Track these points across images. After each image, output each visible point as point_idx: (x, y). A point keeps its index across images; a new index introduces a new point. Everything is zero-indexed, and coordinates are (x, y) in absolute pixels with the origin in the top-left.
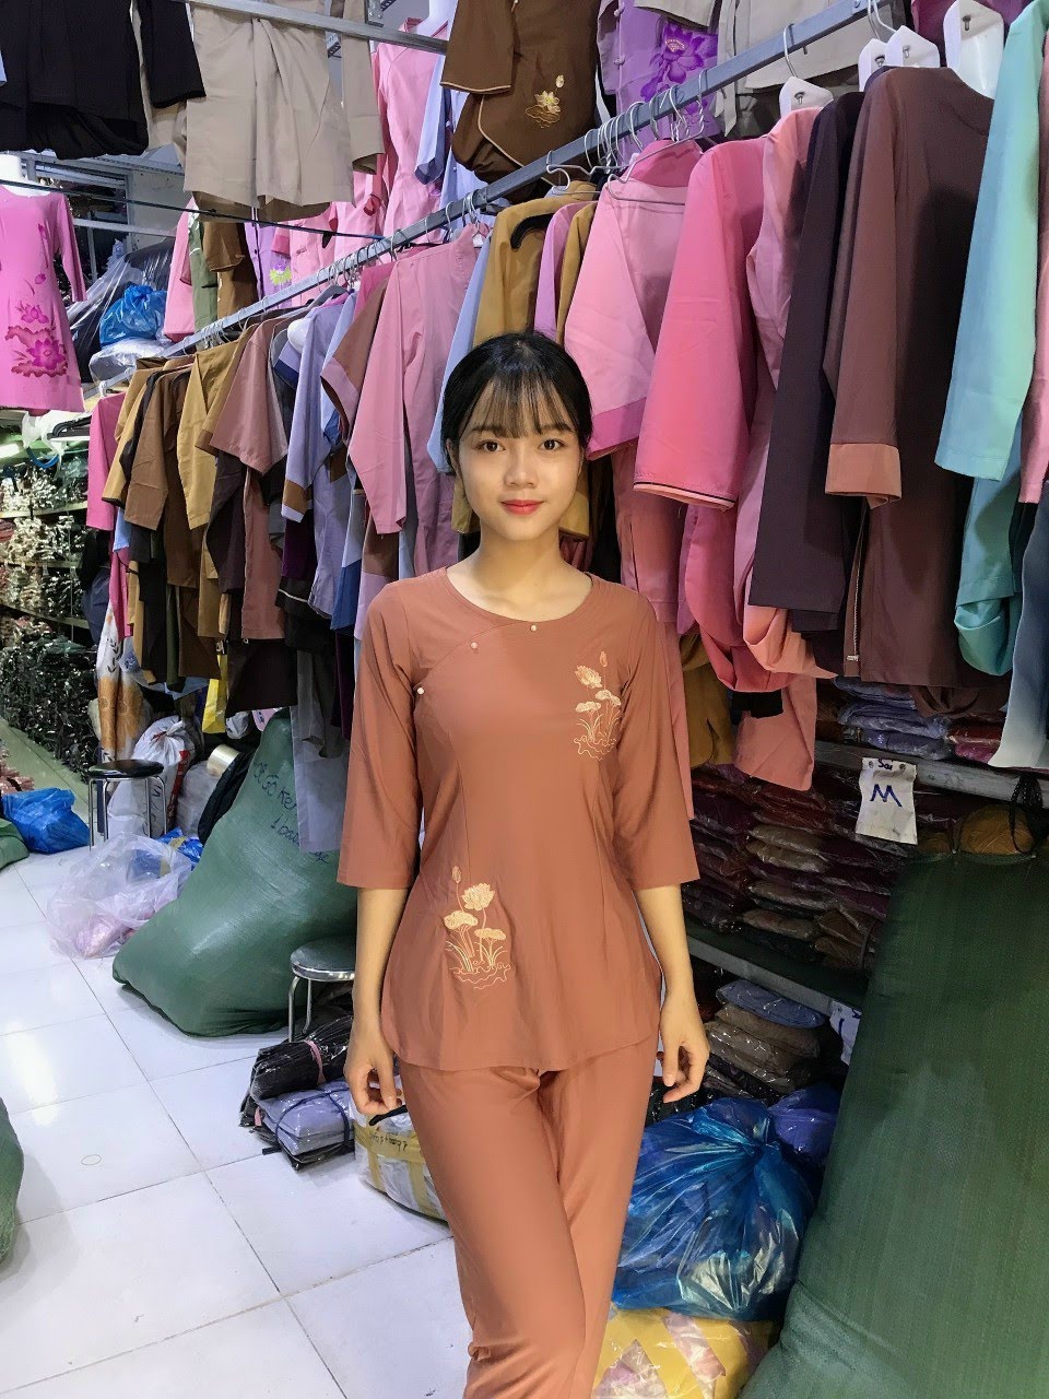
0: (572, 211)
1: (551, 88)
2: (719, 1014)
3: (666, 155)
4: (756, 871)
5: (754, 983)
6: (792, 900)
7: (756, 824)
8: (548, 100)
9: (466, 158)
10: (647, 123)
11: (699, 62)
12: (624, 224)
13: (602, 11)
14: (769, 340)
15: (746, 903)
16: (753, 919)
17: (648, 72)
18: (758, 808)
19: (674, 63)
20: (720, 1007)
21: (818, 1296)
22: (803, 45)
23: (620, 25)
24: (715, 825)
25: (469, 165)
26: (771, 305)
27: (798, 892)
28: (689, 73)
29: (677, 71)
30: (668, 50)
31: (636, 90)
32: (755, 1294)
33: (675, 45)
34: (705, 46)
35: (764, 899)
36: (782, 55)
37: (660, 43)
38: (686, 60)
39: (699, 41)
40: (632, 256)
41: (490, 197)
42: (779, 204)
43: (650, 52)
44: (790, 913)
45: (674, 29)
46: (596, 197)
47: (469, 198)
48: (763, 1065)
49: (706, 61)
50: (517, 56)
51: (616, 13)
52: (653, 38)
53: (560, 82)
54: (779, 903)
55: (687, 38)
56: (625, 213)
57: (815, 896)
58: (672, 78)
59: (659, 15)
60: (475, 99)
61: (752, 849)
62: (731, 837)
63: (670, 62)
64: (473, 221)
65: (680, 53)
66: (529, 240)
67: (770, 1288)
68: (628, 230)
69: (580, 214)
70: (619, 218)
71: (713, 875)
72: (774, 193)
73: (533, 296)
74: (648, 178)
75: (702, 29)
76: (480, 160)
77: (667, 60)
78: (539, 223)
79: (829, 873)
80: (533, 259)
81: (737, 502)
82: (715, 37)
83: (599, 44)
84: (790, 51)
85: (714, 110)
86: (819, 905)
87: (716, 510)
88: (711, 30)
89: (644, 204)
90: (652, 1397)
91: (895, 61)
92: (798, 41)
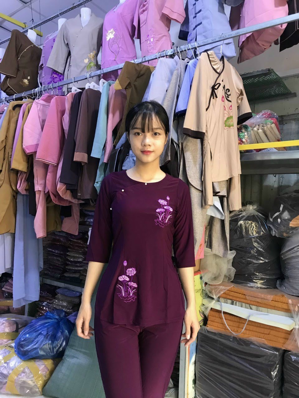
0: (27, 104)
1: (27, 78)
2: (56, 296)
3: (49, 96)
4: (68, 262)
5: (65, 288)
6: (76, 269)
7: (68, 251)
8: (26, 81)
9: (4, 90)
10: (46, 90)
11: (60, 80)
12: (38, 109)
13: (40, 65)
14: (66, 134)
15: (65, 271)
16: (66, 275)
17: (49, 80)
18: (69, 247)
19: (55, 79)
20: (56, 295)
21: (72, 346)
22: (77, 81)
23: (43, 69)
24: (59, 252)
25: (4, 91)
26: (66, 127)
27: (77, 266)
28: (58, 82)
29: (55, 81)
30: (53, 76)
31: (46, 83)
32: (57, 350)
33: (55, 76)
34: (62, 77)
35: (69, 269)
36: (72, 83)
37: (52, 75)
38: (58, 79)
39: (60, 76)
40: (40, 115)
41: (9, 99)
42: (68, 108)
43: (50, 76)
44: (75, 272)
45: (55, 73)
46: (33, 102)
47: (4, 99)
48: (66, 307)
49: (62, 80)
50: (18, 70)
51: (43, 66)
52: (51, 74)
53: (29, 78)
54: (73, 270)
55: (58, 75)
56: (39, 106)
57: (81, 267)
59: (52, 69)
60: (7, 77)
61: (67, 258)
62: (62, 254)
63: (54, 79)
64: (5, 104)
65: (56, 78)
66: (17, 109)
67: (61, 349)
68: (39, 109)
69: (29, 105)
70: (37, 107)
71: (57, 265)
72: (68, 106)
73: (17, 121)
74: (44, 100)
75: (61, 74)
76: (7, 91)
77: (53, 78)
78: (20, 106)
79: (84, 260)
80: (18, 113)
81: (58, 164)
82: (64, 76)
83: (39, 72)
84: (74, 82)
86: (81, 268)
87: (53, 166)
88: (63, 75)
89: (43, 105)
90: (30, 378)
91: (91, 88)
92: (75, 81)
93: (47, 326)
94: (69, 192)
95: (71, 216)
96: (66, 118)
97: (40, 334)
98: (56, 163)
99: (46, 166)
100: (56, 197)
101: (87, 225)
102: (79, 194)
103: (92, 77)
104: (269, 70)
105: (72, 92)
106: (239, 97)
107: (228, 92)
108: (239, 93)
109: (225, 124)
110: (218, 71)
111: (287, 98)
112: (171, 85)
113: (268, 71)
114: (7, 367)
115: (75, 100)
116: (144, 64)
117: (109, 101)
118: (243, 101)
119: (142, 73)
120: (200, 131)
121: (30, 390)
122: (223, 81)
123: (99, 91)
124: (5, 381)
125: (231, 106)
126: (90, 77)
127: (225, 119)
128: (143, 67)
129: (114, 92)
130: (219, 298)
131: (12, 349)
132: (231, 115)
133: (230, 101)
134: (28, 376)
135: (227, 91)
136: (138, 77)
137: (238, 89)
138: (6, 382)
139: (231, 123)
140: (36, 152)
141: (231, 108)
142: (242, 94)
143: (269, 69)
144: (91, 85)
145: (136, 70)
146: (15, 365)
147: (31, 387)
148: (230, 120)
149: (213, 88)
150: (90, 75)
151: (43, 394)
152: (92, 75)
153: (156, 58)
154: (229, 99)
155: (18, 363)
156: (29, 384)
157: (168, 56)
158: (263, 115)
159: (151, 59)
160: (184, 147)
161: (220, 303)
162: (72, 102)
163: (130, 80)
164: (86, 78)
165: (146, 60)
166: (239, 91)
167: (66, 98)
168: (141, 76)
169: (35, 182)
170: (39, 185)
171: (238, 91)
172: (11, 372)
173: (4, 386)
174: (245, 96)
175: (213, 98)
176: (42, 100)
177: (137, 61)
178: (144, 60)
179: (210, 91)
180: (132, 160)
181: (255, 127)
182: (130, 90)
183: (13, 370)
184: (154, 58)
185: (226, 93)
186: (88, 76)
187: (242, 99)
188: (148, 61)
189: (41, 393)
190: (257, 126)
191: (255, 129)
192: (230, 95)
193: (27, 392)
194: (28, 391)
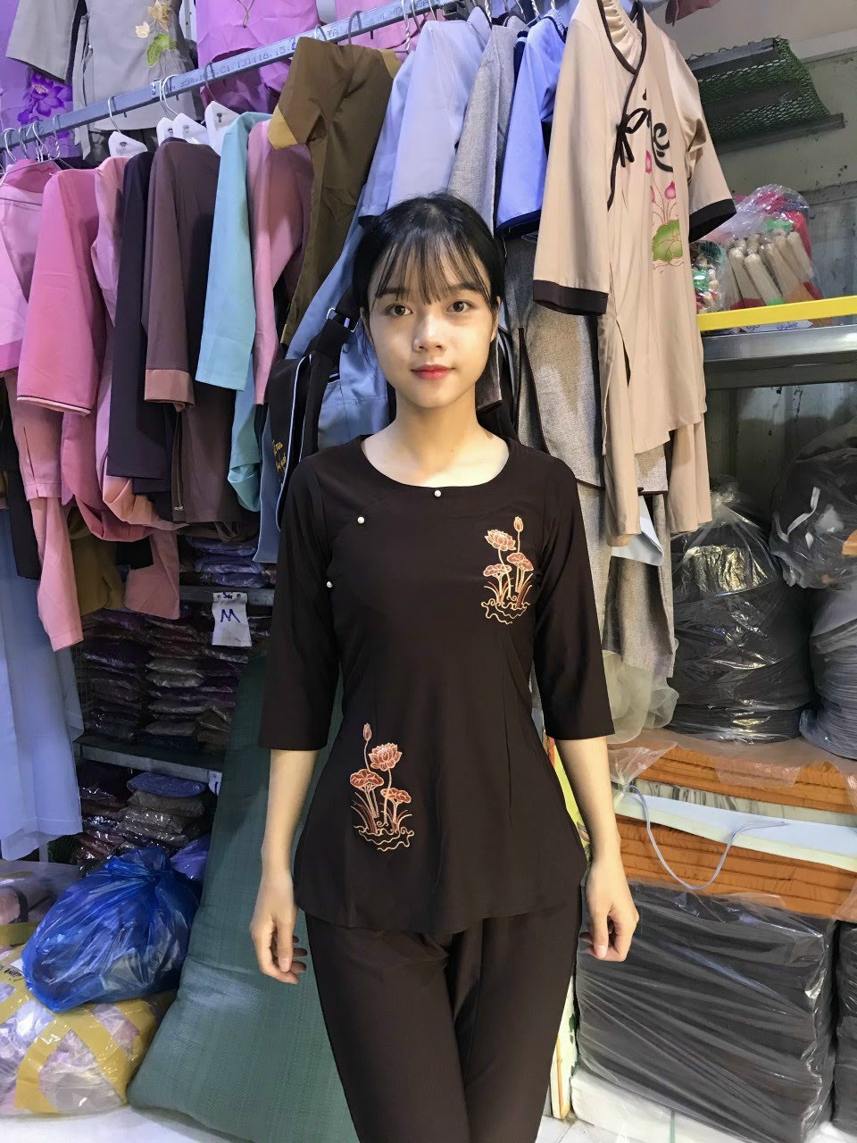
2: (130, 800)
3: (32, 169)
4: (153, 693)
5: (156, 772)
6: (181, 710)
7: (152, 659)
10: (18, 144)
11: (60, 104)
14: (110, 303)
15: (148, 719)
16: (154, 730)
17: (21, 104)
18: (152, 647)
19: (41, 102)
20: (131, 794)
21: (200, 958)
22: (124, 111)
24: (121, 664)
26: (108, 279)
27: (184, 703)
28: (53, 110)
29: (44, 108)
30: (35, 92)
31: (13, 116)
32: (158, 972)
33: (41, 89)
34: (63, 94)
35: (161, 713)
36: (107, 116)
37: (29, 85)
38: (50, 101)
39: (59, 90)
40: (9, 239)
42: (108, 214)
43: (23, 91)
44: (180, 719)
45: (39, 77)
48: (165, 829)
49: (65, 103)
52: (25, 82)
54: (173, 714)
55: (50, 85)
57: (196, 704)
58: (40, 112)
59: (27, 66)
61: (149, 678)
62: (132, 671)
63: (37, 100)
65: (45, 95)
67: (169, 965)
68: (5, 219)
71: (122, 702)
72: (105, 207)
74: (18, 184)
75: (61, 81)
77: (36, 99)
79: (202, 685)
81: (94, 410)
82: (70, 87)
84: (114, 114)
85: (74, 140)
86: (198, 709)
88: (68, 83)
89: (17, 203)
90: (85, 1065)
91: (178, 134)
92: (118, 108)
93: (116, 902)
94: (142, 501)
95: (153, 564)
96: (105, 248)
97: (99, 928)
98: (87, 406)
99: (54, 418)
100: (100, 519)
101: (205, 584)
102: (176, 508)
103: (177, 94)
104: (775, 43)
105: (114, 154)
106: (692, 149)
107: (661, 136)
108: (693, 134)
109: (654, 248)
110: (630, 60)
111: (814, 132)
112: (469, 124)
113: (771, 48)
114: (9, 1039)
115: (128, 188)
116: (355, 41)
117: (252, 186)
118: (703, 159)
119: (357, 78)
120: (591, 287)
121: (89, 1097)
122: (645, 97)
123: (208, 148)
124: (10, 1079)
125: (672, 186)
126: (168, 96)
127: (655, 233)
128: (361, 57)
129: (266, 153)
130: (633, 783)
131: (17, 978)
132: (673, 217)
133: (669, 169)
134: (80, 1059)
135: (659, 131)
136: (346, 95)
137: (688, 120)
138: (14, 1084)
139: (675, 246)
140: (14, 372)
141: (671, 193)
142: (699, 136)
143: (774, 39)
144: (173, 125)
145: (337, 67)
146: (33, 1029)
147: (91, 1087)
148: (670, 236)
149: (622, 130)
150: (168, 88)
151: (128, 1103)
152: (177, 86)
153: (401, 19)
154: (666, 161)
155: (43, 1022)
156: (82, 1080)
157: (441, 7)
158: (757, 203)
159: (382, 21)
160: (528, 344)
161: (637, 796)
162: (119, 191)
163: (322, 110)
164: (157, 99)
165: (364, 26)
166: (691, 129)
167: (97, 179)
168: (353, 91)
169: (25, 470)
170: (37, 480)
171: (687, 129)
172: (22, 1051)
173: (8, 1094)
174: (708, 145)
175: (623, 165)
176: (10, 182)
177: (330, 32)
178: (355, 29)
179: (612, 139)
180: (351, 394)
181: (733, 246)
182: (321, 146)
183: (28, 1044)
184: (393, 17)
185: (654, 139)
186: (161, 92)
187: (699, 153)
188: (371, 29)
189: (122, 1100)
190: (742, 244)
191: (737, 253)
192: (667, 146)
193: (80, 1104)
194: (85, 1099)
